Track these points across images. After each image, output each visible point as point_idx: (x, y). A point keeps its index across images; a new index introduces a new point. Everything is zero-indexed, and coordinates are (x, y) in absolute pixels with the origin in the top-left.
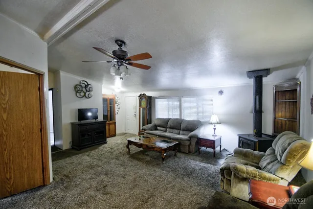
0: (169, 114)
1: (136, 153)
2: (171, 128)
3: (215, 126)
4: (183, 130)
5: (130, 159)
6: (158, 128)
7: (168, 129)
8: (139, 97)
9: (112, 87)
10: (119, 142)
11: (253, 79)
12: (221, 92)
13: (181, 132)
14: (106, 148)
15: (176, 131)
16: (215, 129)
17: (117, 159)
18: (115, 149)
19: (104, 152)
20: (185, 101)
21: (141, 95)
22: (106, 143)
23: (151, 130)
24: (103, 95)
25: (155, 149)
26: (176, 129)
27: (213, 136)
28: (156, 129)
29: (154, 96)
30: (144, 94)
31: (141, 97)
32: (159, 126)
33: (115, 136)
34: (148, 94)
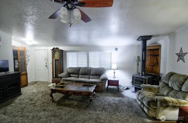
0: (78, 64)
1: (60, 99)
2: (82, 74)
3: (114, 71)
4: (92, 75)
5: (59, 107)
6: (71, 75)
7: (80, 76)
8: (52, 50)
9: (23, 39)
10: (35, 91)
11: (141, 42)
12: (116, 49)
13: (91, 77)
14: (24, 100)
15: (87, 76)
16: (114, 73)
17: (44, 110)
18: (36, 99)
19: (24, 105)
20: (91, 54)
21: (54, 49)
22: (21, 94)
23: (67, 77)
24: (13, 47)
25: (83, 94)
26: (87, 75)
27: (113, 77)
28: (70, 76)
29: (65, 50)
30: (57, 48)
31: (54, 50)
32: (72, 74)
33: (27, 86)
34: (61, 48)
